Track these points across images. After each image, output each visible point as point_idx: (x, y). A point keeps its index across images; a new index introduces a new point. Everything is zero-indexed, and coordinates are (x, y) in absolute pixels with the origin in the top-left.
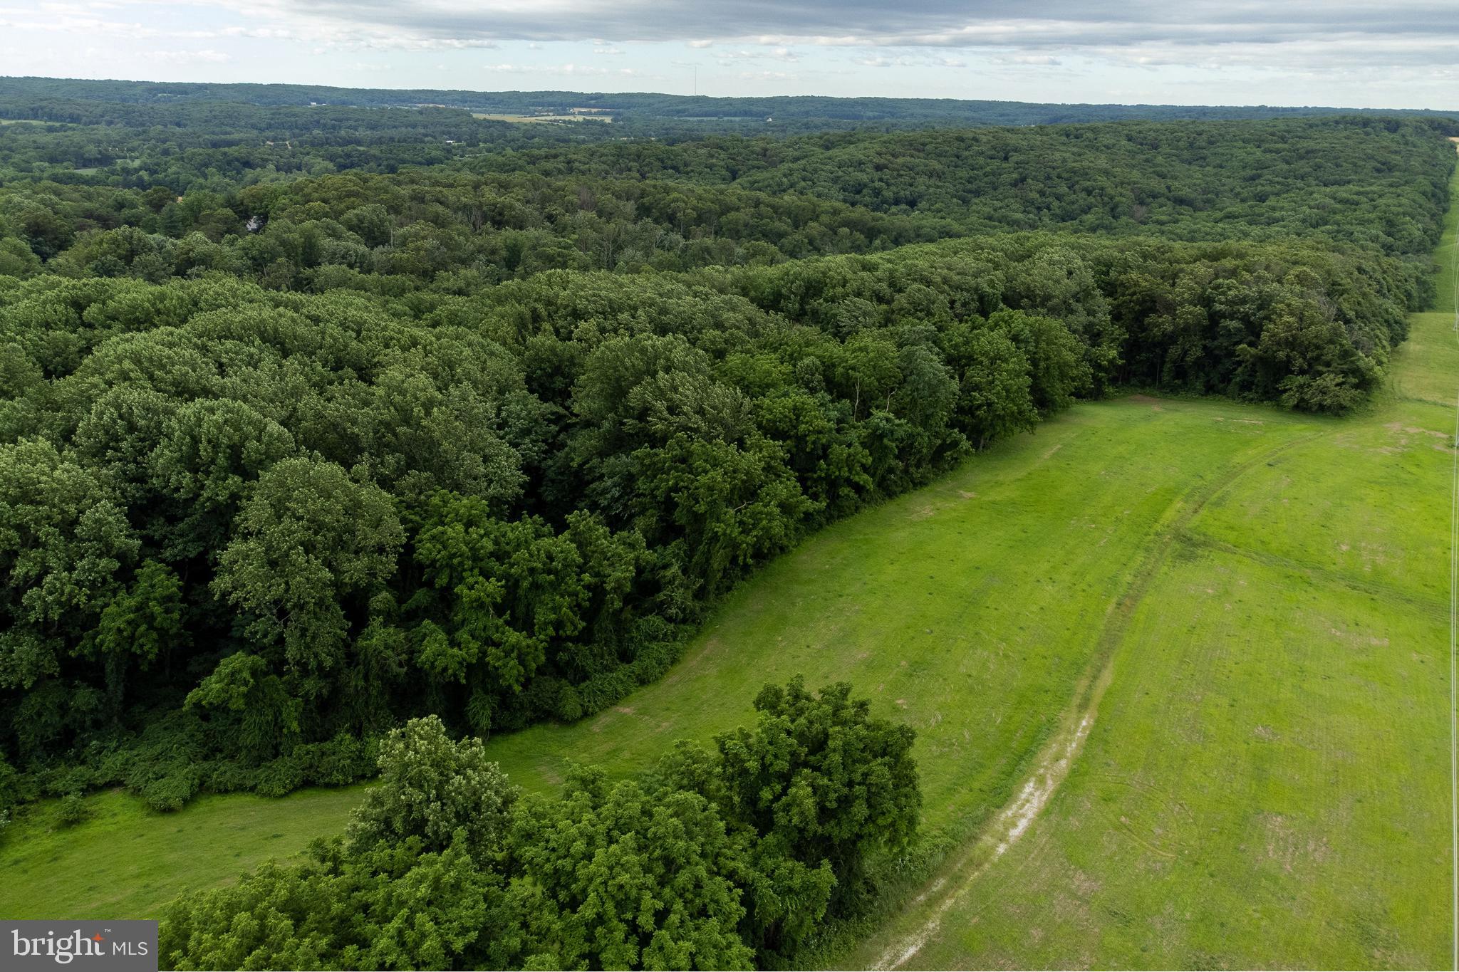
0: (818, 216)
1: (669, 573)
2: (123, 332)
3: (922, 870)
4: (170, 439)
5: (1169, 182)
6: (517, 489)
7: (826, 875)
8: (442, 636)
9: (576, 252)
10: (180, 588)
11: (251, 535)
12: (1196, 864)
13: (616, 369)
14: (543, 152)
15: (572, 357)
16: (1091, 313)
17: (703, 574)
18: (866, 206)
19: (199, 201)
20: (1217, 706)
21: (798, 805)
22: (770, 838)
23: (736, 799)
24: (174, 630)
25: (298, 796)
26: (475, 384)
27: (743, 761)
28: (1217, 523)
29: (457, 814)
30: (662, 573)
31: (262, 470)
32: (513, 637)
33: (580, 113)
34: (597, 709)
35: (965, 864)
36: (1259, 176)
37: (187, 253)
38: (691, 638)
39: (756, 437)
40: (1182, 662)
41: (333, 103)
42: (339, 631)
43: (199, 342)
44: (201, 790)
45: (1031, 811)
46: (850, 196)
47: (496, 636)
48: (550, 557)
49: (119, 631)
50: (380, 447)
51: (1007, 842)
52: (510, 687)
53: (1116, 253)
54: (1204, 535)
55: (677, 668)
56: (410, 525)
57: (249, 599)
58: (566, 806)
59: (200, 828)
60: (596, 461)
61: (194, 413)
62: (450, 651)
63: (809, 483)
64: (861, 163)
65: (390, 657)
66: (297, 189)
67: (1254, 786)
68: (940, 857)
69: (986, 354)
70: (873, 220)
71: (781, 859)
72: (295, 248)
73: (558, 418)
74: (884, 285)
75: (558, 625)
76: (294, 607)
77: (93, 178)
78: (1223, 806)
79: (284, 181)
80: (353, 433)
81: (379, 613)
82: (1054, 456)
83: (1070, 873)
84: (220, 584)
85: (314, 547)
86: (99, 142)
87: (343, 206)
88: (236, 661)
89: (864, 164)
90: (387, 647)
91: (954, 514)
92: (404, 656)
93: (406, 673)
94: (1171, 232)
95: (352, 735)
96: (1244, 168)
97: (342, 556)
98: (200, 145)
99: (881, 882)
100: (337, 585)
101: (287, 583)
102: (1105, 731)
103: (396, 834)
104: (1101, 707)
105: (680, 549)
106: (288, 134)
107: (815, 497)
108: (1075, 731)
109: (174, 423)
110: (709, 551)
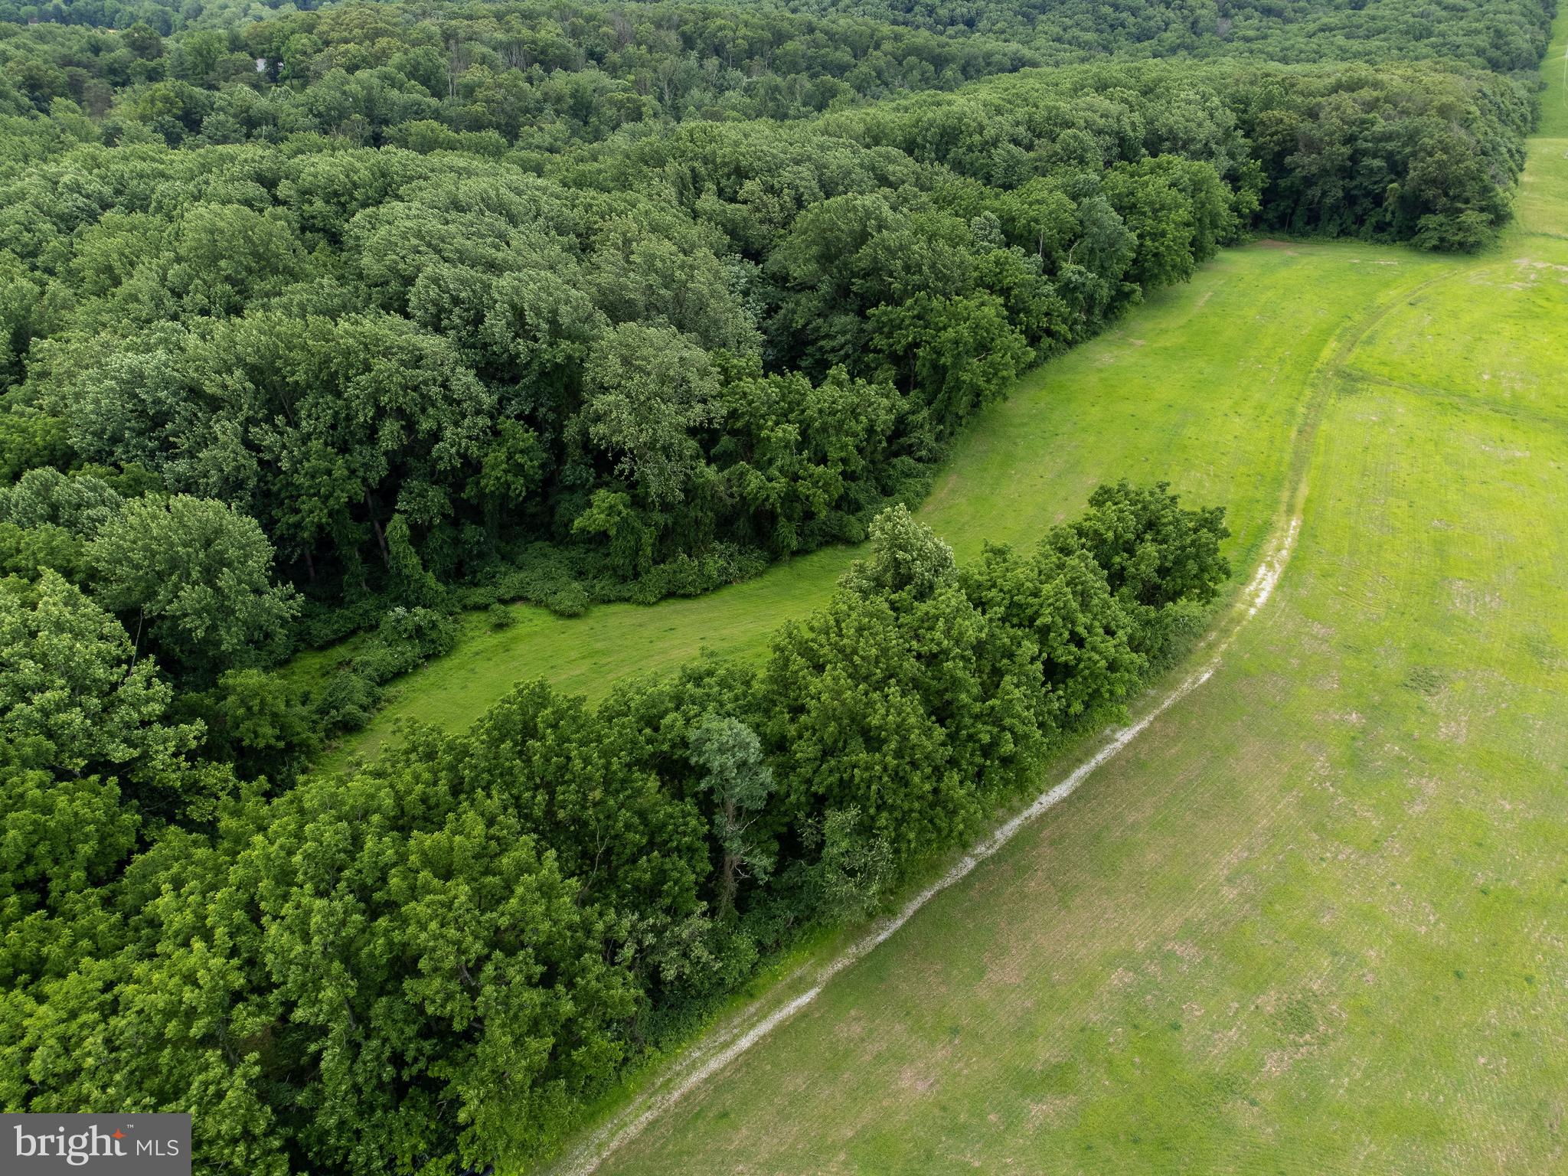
3: (1198, 626)
12: (1403, 614)
16: (1231, 155)
19: (208, 43)
20: (1399, 507)
28: (1371, 360)
30: (913, 418)
32: (818, 470)
35: (1228, 622)
38: (937, 475)
40: (1364, 475)
44: (592, 601)
45: (1268, 586)
47: (800, 472)
49: (497, 478)
51: (1255, 607)
52: (815, 514)
53: (1255, 90)
54: (1361, 371)
55: (930, 499)
59: (604, 627)
60: (820, 321)
62: (767, 485)
67: (1438, 562)
69: (1151, 203)
74: (1022, 129)
78: (1416, 576)
82: (1208, 304)
83: (1309, 624)
94: (1262, 52)
99: (1170, 635)
102: (1313, 528)
104: (1305, 511)
108: (1287, 530)
110: (949, 398)
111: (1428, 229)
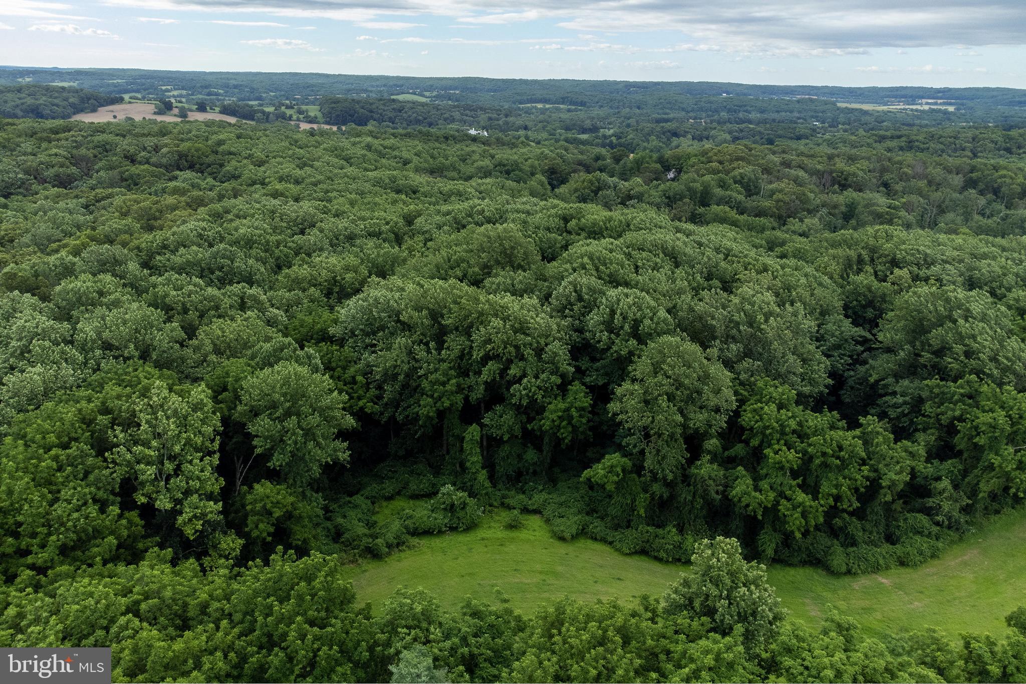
1: (940, 485)
2: (586, 239)
4: (599, 309)
6: (822, 388)
8: (749, 481)
9: (903, 213)
10: (590, 404)
11: (637, 381)
13: (920, 311)
14: (888, 134)
15: (884, 295)
19: (643, 158)
24: (582, 429)
25: (636, 558)
26: (804, 306)
27: (986, 663)
29: (739, 614)
31: (650, 340)
32: (801, 497)
33: (927, 104)
34: (859, 572)
37: (629, 191)
38: (953, 542)
41: (737, 94)
42: (680, 458)
43: (627, 251)
47: (788, 493)
48: (841, 448)
49: (553, 421)
50: (729, 338)
52: (792, 532)
56: (740, 397)
57: (628, 422)
58: (822, 639)
60: (890, 380)
61: (616, 295)
62: (753, 493)
65: (711, 485)
66: (704, 153)
72: (695, 193)
73: (864, 341)
75: (838, 498)
76: (655, 433)
77: (586, 140)
79: (696, 147)
80: (712, 325)
81: (709, 452)
84: (613, 407)
85: (674, 398)
86: (593, 118)
87: (732, 166)
88: (614, 459)
90: (710, 478)
92: (721, 488)
93: (720, 500)
95: (677, 530)
97: (691, 408)
98: (649, 121)
100: (685, 426)
101: (653, 417)
103: (695, 612)
105: (954, 467)
106: (704, 115)
109: (604, 300)
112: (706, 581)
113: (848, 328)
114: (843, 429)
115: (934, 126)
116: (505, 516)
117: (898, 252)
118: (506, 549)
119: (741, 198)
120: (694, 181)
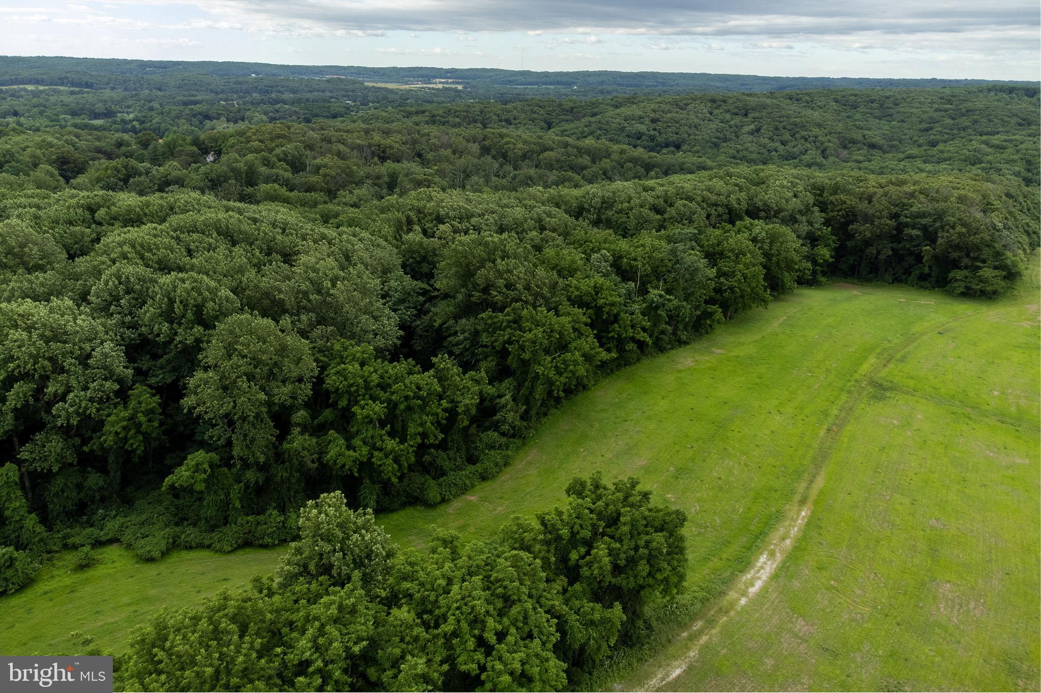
0: (610, 155)
1: (503, 400)
2: (122, 227)
3: (685, 614)
4: (154, 300)
5: (866, 132)
6: (395, 341)
7: (617, 612)
8: (342, 441)
9: (437, 179)
10: (159, 404)
11: (210, 368)
12: (887, 616)
13: (466, 257)
14: (413, 109)
15: (434, 249)
16: (810, 223)
17: (527, 402)
18: (645, 148)
19: (175, 141)
20: (902, 504)
21: (598, 562)
22: (577, 586)
23: (553, 559)
24: (154, 435)
25: (241, 552)
26: (366, 266)
27: (558, 530)
28: (901, 374)
29: (354, 560)
30: (498, 400)
31: (218, 322)
32: (391, 444)
33: (441, 83)
34: (451, 497)
35: (716, 611)
36: (931, 129)
37: (166, 176)
38: (518, 448)
39: (566, 307)
40: (875, 472)
41: (267, 75)
42: (270, 437)
43: (175, 235)
44: (173, 547)
45: (765, 575)
46: (633, 141)
47: (379, 444)
48: (419, 388)
49: (117, 433)
50: (300, 309)
51: (747, 596)
52: (389, 479)
53: (827, 181)
54: (891, 382)
55: (509, 469)
56: (321, 364)
57: (208, 412)
58: (432, 558)
59: (173, 572)
60: (451, 322)
61: (171, 282)
62: (347, 453)
63: (604, 340)
64: (641, 117)
65: (306, 456)
66: (241, 134)
67: (929, 562)
68: (698, 606)
69: (732, 250)
70: (649, 157)
71: (585, 601)
72: (240, 173)
73: (425, 293)
74: (660, 201)
75: (424, 435)
76: (239, 418)
77: (101, 126)
78: (906, 575)
79: (232, 128)
80: (280, 299)
81: (298, 425)
82: (780, 325)
83: (793, 620)
84: (188, 401)
85: (254, 377)
86: (106, 101)
87: (274, 145)
88: (199, 456)
89: (643, 118)
90: (304, 449)
91: (708, 365)
92: (316, 456)
93: (317, 468)
94: (866, 168)
95: (278, 511)
96: (921, 122)
97: (273, 384)
98: (174, 104)
99: (655, 622)
100: (269, 404)
101: (234, 402)
102: (819, 519)
103: (312, 575)
104: (816, 502)
105: (510, 385)
106: (235, 96)
107: (609, 350)
108: (796, 520)
109: (157, 289)
110: (532, 387)
111: (956, 280)
112: (317, 541)
113: (409, 282)
114: (419, 373)
115: (449, 102)
116: (72, 558)
117: (441, 210)
118: (79, 595)
119: (288, 175)
120: (237, 161)
